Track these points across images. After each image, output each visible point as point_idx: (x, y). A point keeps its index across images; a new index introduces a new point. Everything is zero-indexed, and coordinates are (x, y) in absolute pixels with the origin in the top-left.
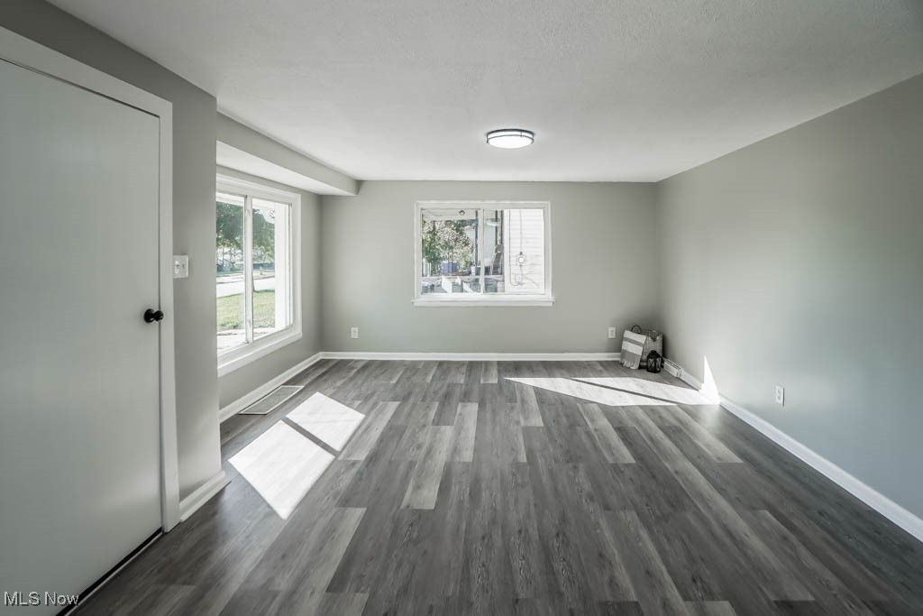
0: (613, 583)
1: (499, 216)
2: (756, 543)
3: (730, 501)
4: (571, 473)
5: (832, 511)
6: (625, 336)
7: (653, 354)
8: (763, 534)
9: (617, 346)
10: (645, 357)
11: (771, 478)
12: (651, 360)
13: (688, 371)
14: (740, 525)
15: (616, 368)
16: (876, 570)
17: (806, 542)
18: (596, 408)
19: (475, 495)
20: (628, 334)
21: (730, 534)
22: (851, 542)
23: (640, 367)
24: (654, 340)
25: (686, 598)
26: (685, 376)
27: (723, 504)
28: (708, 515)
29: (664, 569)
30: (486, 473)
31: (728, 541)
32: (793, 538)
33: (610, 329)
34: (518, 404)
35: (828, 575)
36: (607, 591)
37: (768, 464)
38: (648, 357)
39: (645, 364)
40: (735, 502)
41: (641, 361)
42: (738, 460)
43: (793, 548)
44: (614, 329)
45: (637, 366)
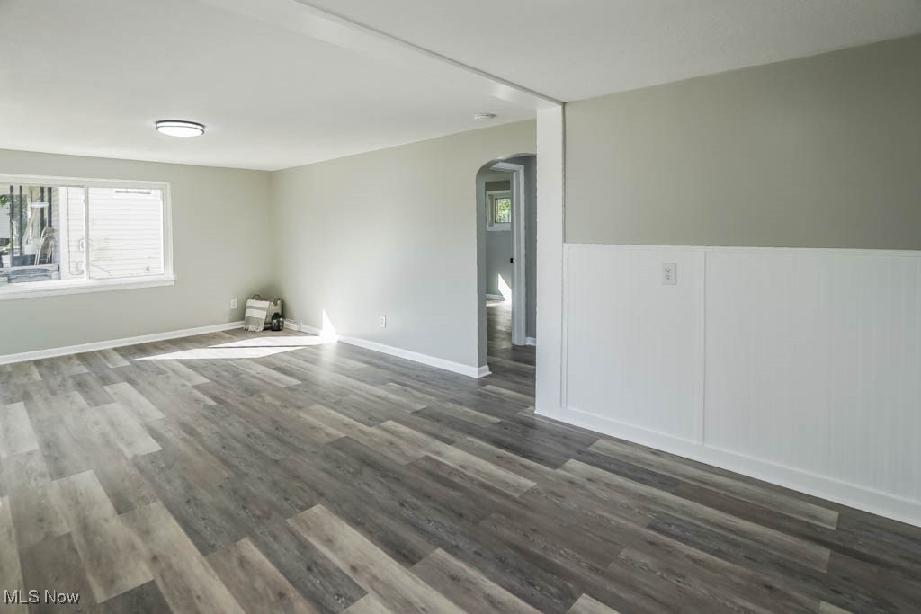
0: (328, 435)
1: (46, 194)
2: (393, 397)
3: (371, 384)
4: (259, 400)
5: (422, 374)
6: (248, 304)
7: (276, 316)
8: (394, 392)
9: (241, 315)
10: (269, 319)
11: (387, 369)
12: (275, 321)
13: (306, 324)
14: (381, 392)
15: (243, 332)
16: (447, 389)
17: (414, 388)
18: (248, 362)
19: (191, 431)
20: (251, 302)
21: (378, 397)
22: (434, 383)
23: (265, 329)
24: (276, 304)
25: (370, 426)
26: (304, 328)
27: (368, 387)
28: (363, 394)
29: (352, 420)
30: (187, 419)
31: (377, 400)
32: (409, 389)
33: (232, 301)
34: (170, 373)
35: (428, 397)
36: (327, 438)
37: (381, 363)
38: (273, 319)
39: (268, 326)
40: (373, 384)
41: (266, 323)
42: (364, 366)
43: (410, 392)
44: (236, 300)
45: (262, 329)
